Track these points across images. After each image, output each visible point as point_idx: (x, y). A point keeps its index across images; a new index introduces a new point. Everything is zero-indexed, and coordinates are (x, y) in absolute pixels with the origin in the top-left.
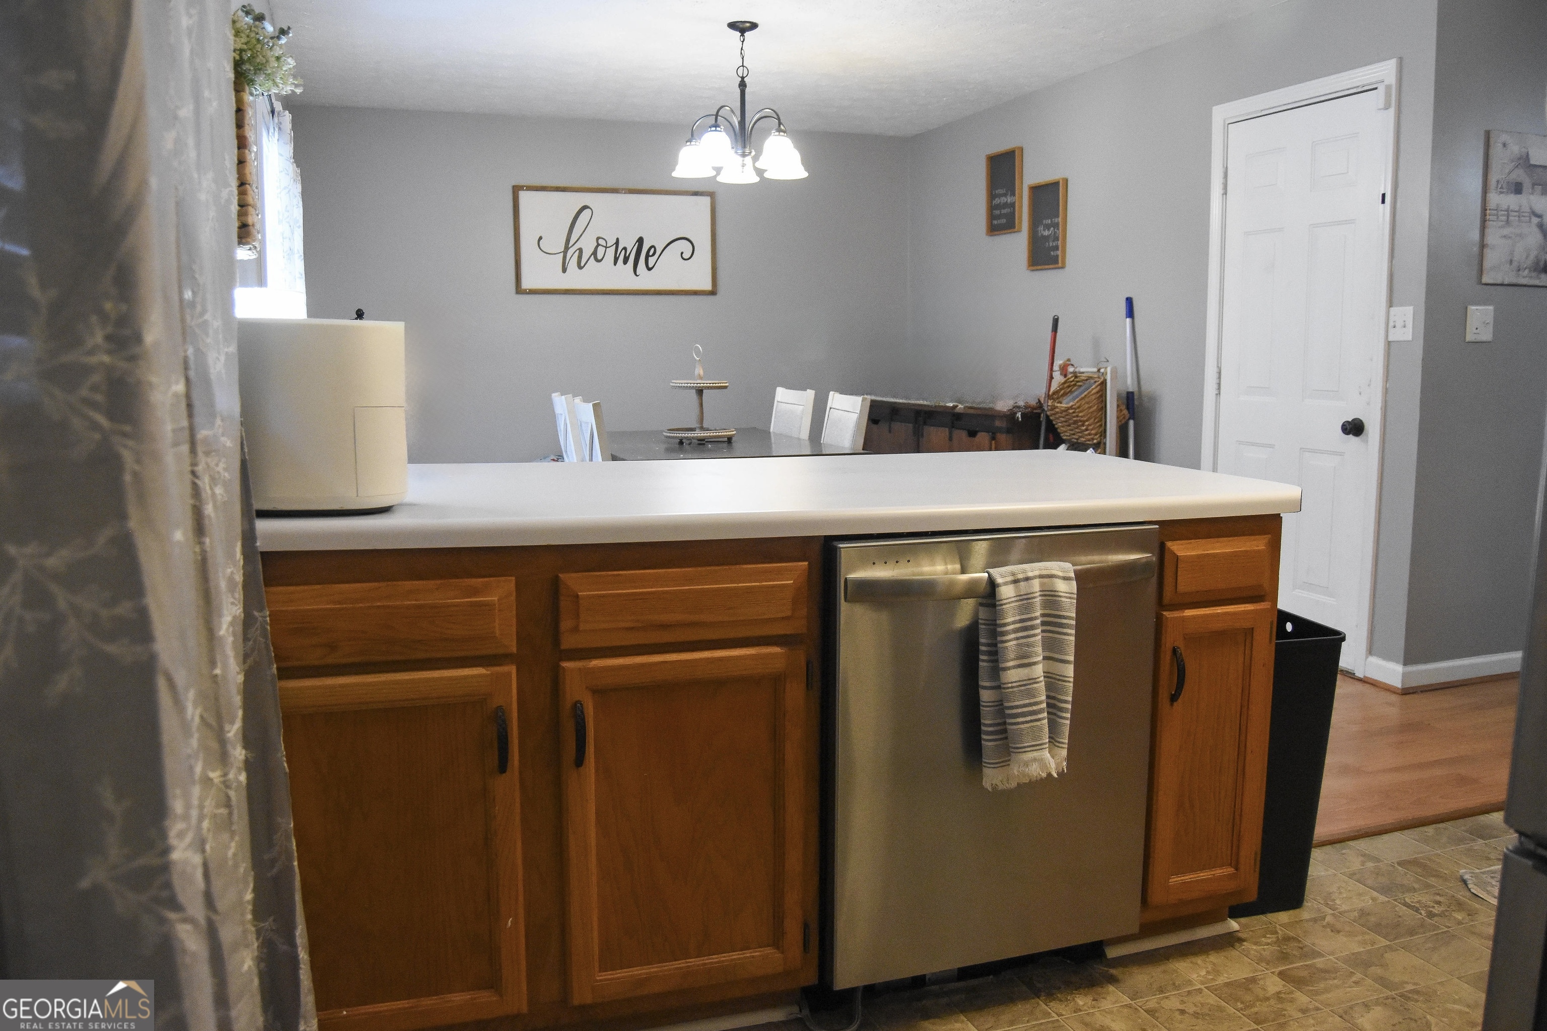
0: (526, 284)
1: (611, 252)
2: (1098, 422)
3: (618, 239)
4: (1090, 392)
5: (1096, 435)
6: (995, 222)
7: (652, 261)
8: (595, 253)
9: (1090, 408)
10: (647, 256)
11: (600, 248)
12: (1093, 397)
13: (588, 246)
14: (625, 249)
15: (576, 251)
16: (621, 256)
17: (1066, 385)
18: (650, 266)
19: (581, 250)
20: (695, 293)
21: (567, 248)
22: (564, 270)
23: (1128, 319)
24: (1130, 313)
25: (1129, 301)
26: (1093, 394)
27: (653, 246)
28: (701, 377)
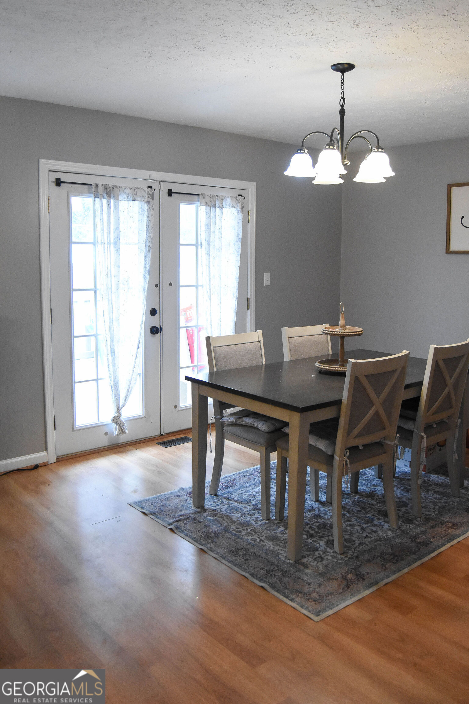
0: (452, 248)
28: (343, 327)
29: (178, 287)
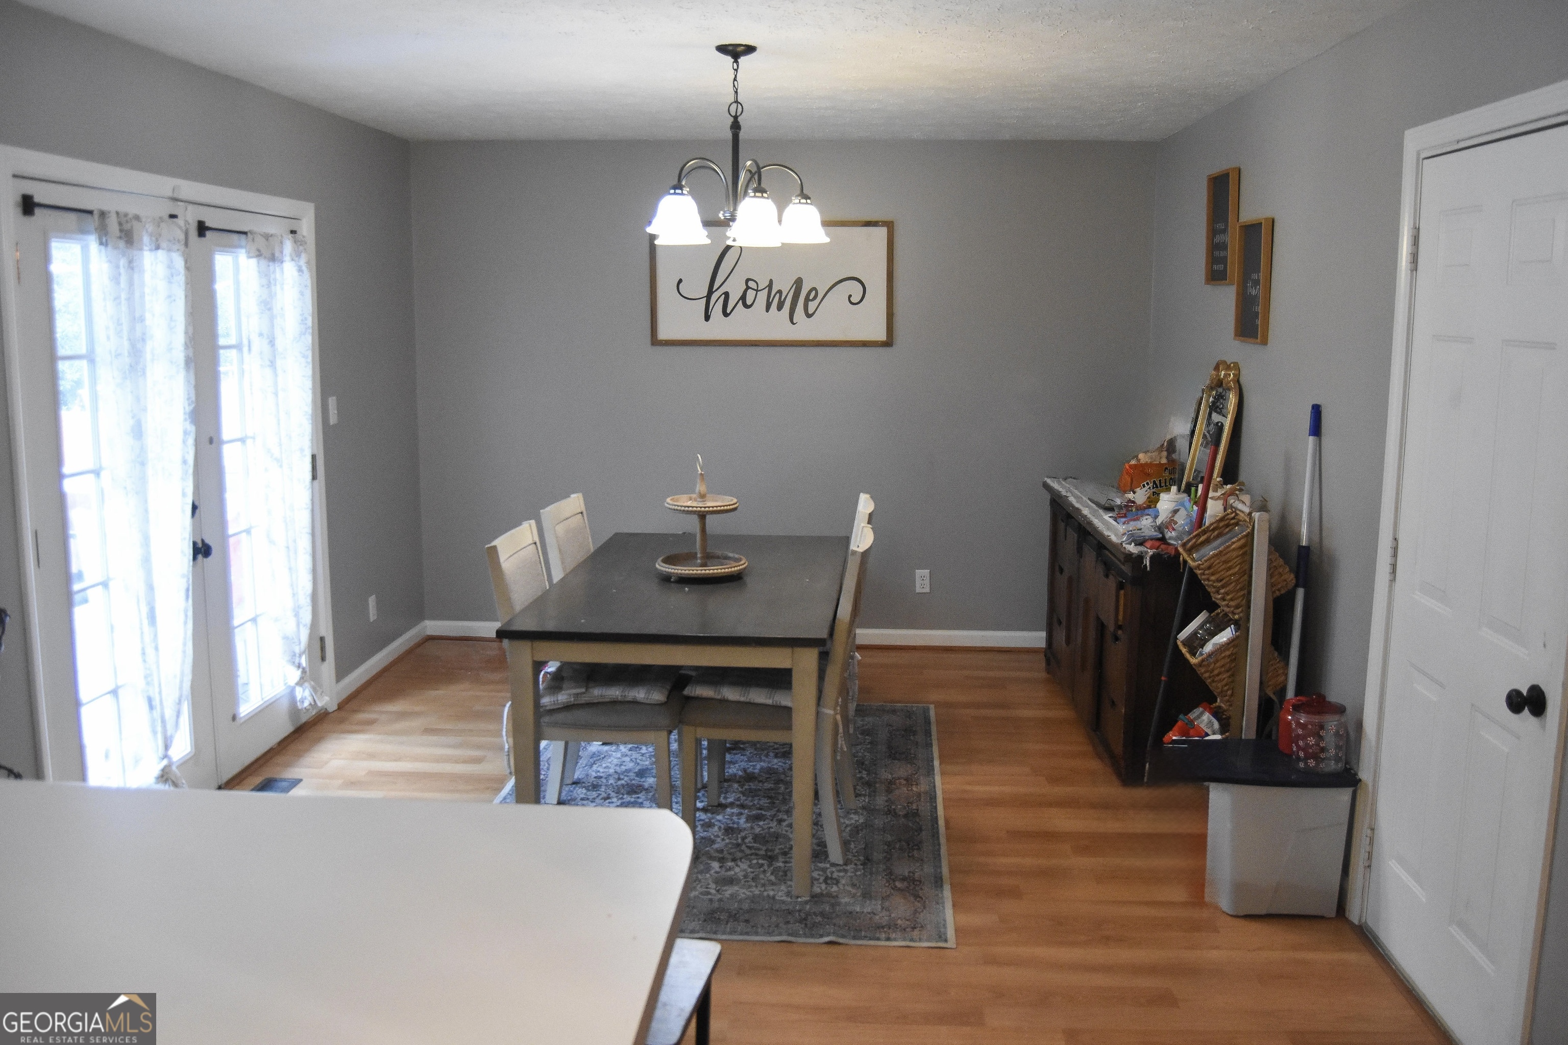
0: (663, 335)
1: (763, 296)
2: (1241, 589)
3: (771, 281)
4: (1228, 547)
5: (1237, 607)
6: (1215, 267)
7: (812, 306)
8: (743, 298)
9: (1230, 568)
10: (807, 300)
11: (750, 291)
12: (1235, 554)
13: (735, 289)
14: (780, 292)
15: (721, 295)
16: (775, 300)
17: (1221, 524)
18: (810, 312)
19: (727, 294)
20: (865, 344)
21: (710, 292)
22: (707, 318)
23: (1311, 438)
24: (1316, 429)
25: (1317, 411)
26: (1234, 550)
27: (814, 289)
28: (702, 496)
29: (221, 442)
